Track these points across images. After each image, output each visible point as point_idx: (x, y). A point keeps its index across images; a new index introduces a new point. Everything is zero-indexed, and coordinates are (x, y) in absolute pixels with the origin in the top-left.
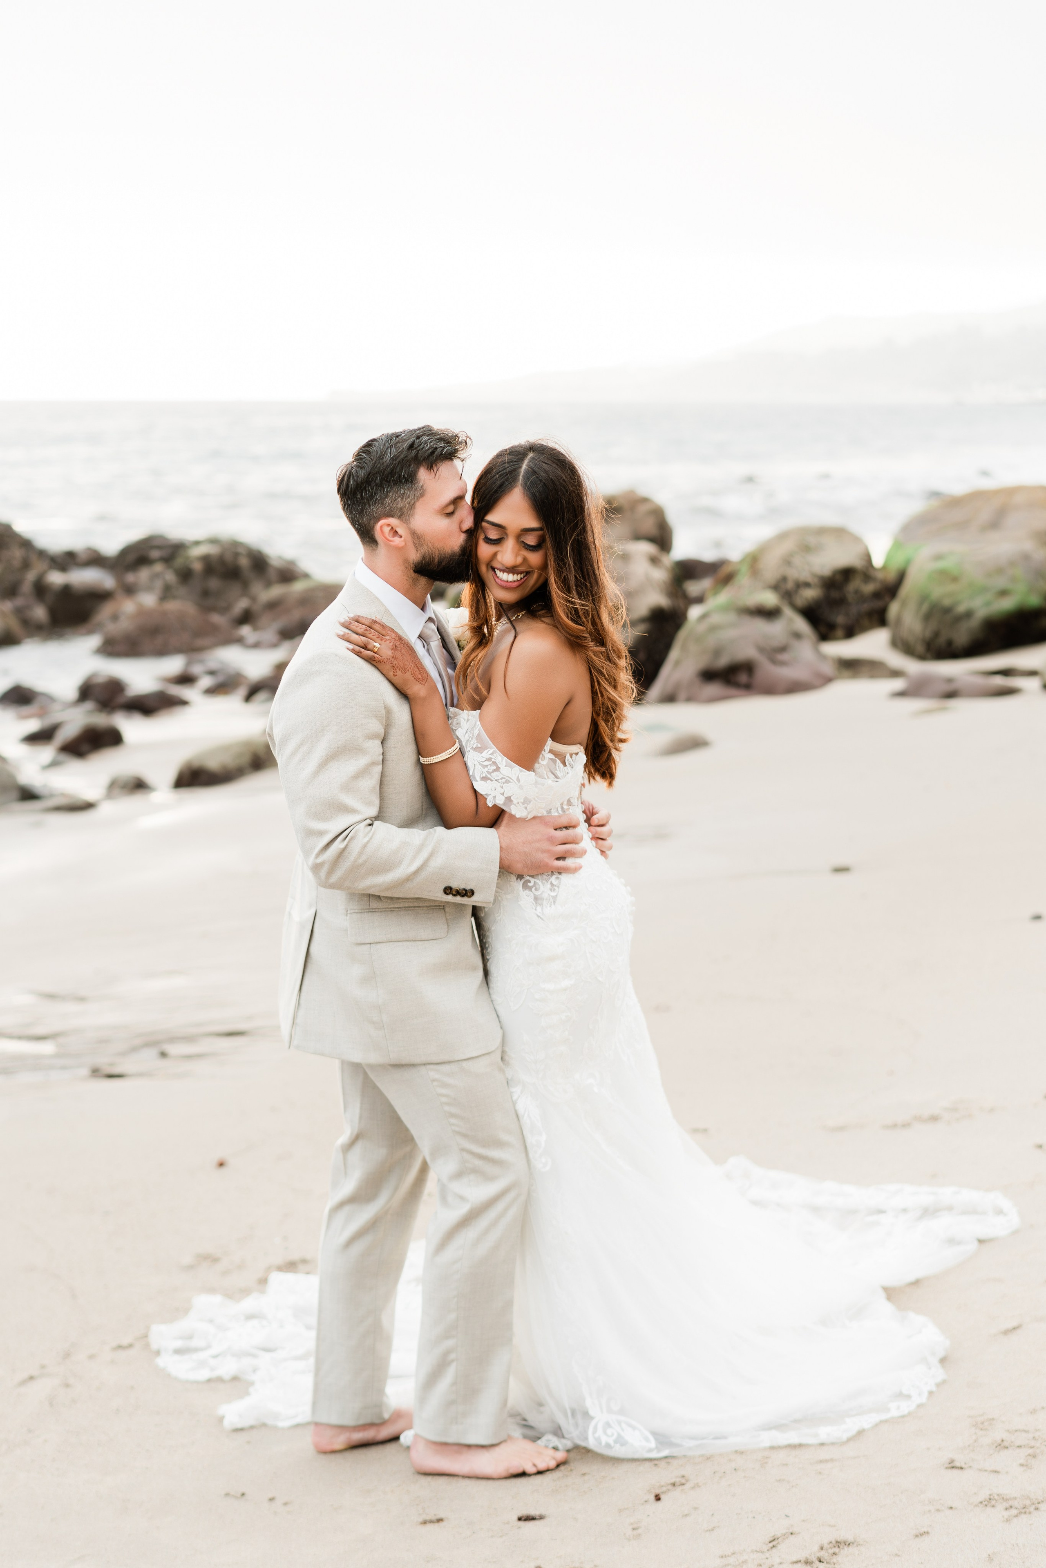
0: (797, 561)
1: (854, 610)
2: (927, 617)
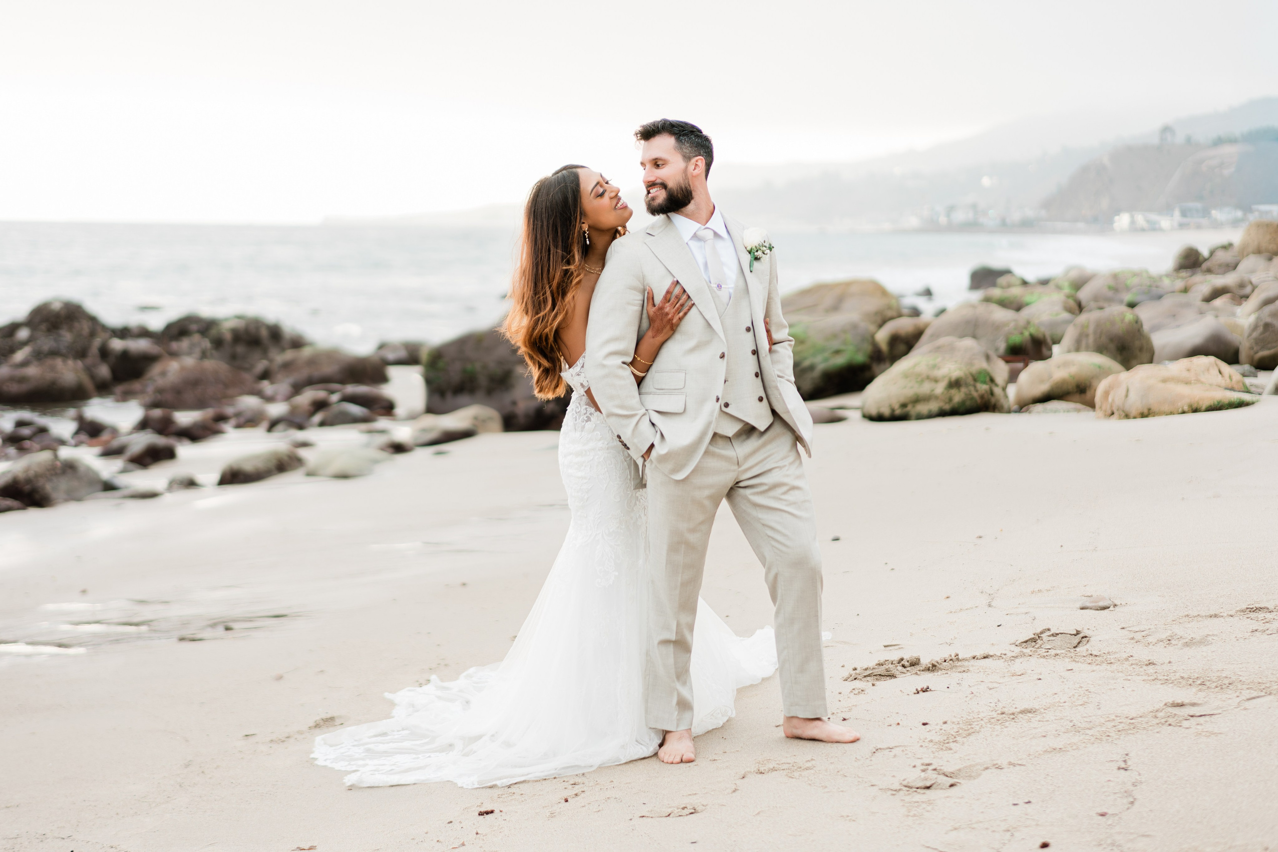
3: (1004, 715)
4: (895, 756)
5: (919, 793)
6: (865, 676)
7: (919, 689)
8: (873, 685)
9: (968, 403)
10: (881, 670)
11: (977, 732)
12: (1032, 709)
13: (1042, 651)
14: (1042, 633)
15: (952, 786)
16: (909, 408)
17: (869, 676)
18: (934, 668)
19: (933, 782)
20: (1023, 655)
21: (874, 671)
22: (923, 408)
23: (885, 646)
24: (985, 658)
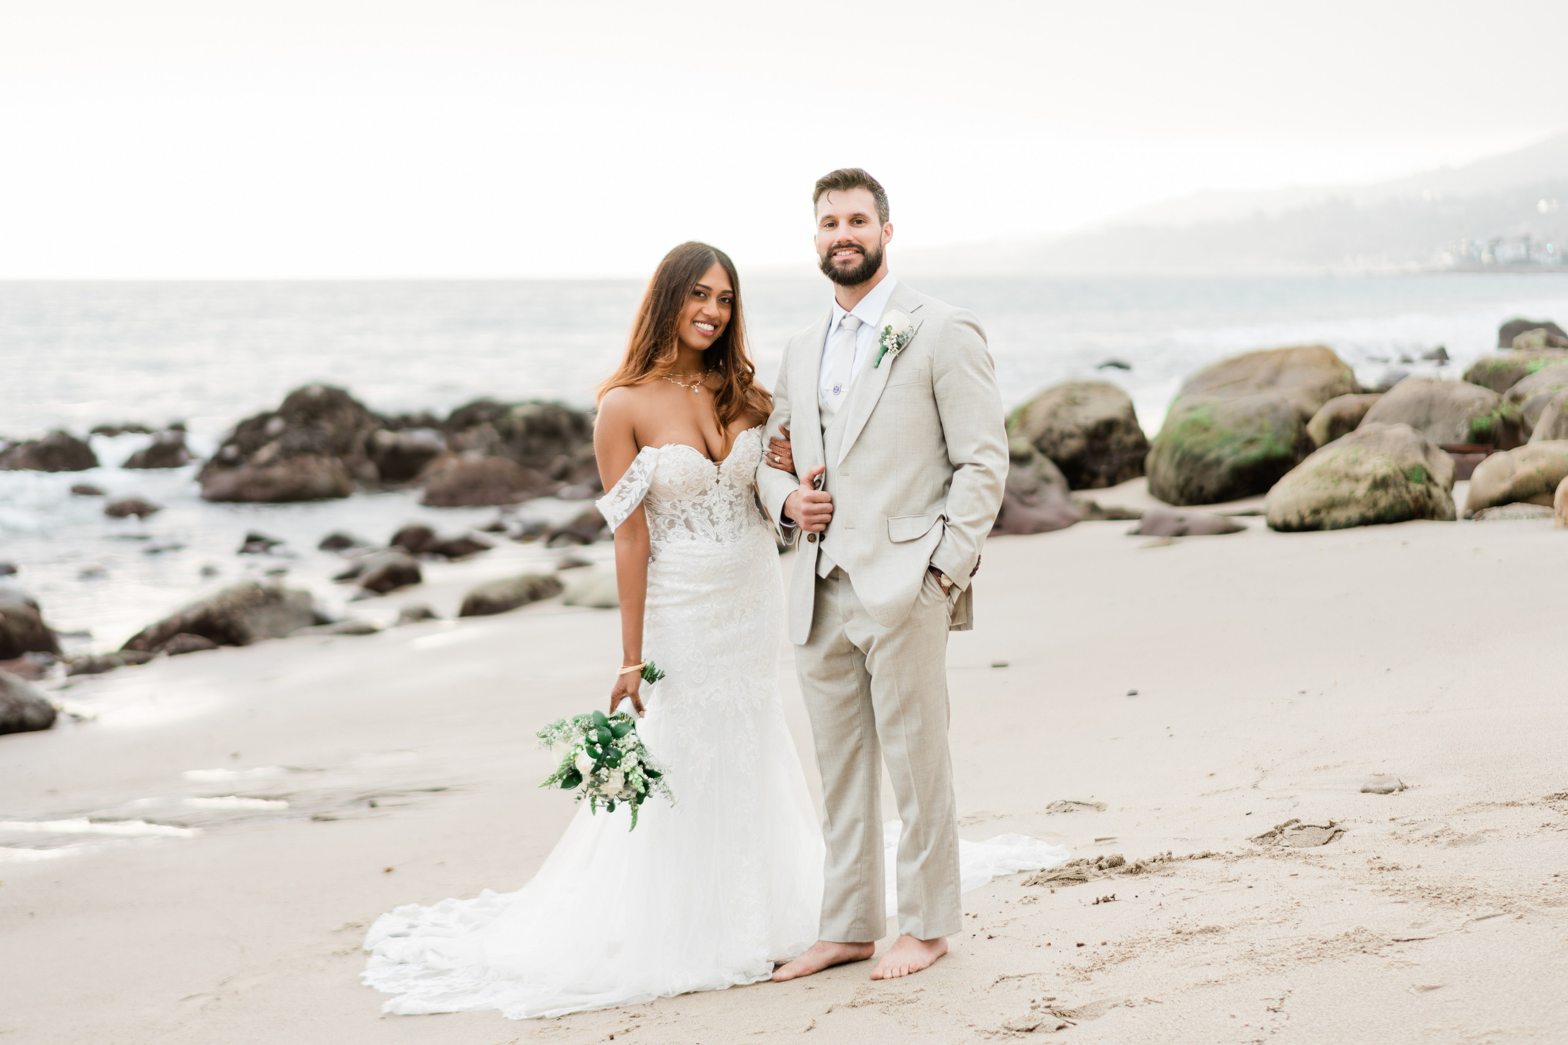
0: (1063, 413)
1: (1116, 460)
2: (1180, 465)
3: (1179, 935)
4: (1019, 987)
5: (1018, 1037)
6: (1049, 880)
7: (1100, 899)
8: (1053, 892)
9: (1398, 508)
10: (1071, 872)
11: (1134, 957)
12: (1214, 928)
13: (1275, 851)
14: (1286, 825)
15: (1059, 1028)
16: (1323, 514)
17: (1054, 879)
18: (1138, 870)
19: (1037, 1023)
20: (1251, 854)
21: (1061, 873)
22: (1340, 515)
23: (1097, 840)
24: (1204, 857)
